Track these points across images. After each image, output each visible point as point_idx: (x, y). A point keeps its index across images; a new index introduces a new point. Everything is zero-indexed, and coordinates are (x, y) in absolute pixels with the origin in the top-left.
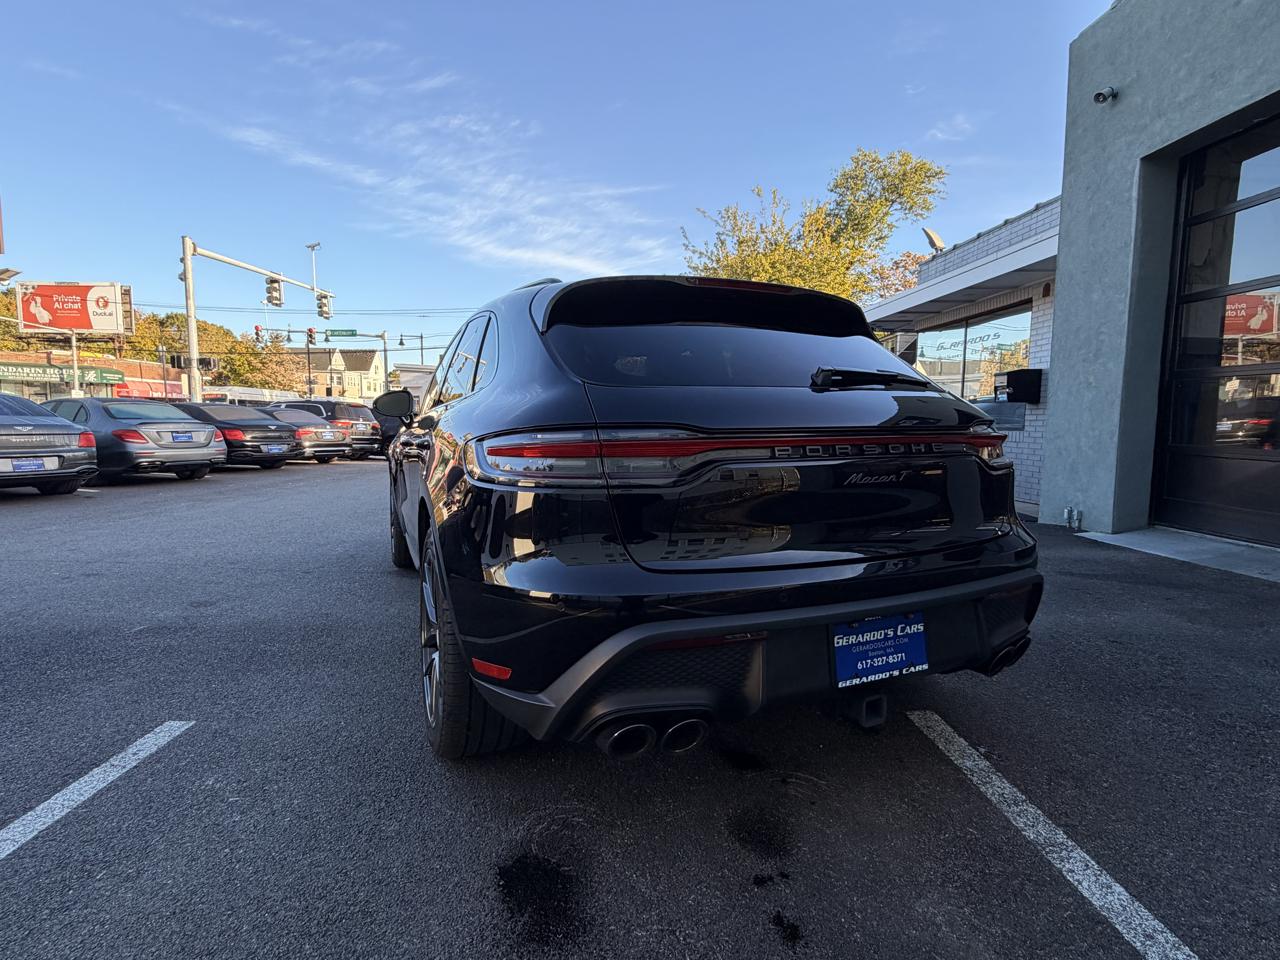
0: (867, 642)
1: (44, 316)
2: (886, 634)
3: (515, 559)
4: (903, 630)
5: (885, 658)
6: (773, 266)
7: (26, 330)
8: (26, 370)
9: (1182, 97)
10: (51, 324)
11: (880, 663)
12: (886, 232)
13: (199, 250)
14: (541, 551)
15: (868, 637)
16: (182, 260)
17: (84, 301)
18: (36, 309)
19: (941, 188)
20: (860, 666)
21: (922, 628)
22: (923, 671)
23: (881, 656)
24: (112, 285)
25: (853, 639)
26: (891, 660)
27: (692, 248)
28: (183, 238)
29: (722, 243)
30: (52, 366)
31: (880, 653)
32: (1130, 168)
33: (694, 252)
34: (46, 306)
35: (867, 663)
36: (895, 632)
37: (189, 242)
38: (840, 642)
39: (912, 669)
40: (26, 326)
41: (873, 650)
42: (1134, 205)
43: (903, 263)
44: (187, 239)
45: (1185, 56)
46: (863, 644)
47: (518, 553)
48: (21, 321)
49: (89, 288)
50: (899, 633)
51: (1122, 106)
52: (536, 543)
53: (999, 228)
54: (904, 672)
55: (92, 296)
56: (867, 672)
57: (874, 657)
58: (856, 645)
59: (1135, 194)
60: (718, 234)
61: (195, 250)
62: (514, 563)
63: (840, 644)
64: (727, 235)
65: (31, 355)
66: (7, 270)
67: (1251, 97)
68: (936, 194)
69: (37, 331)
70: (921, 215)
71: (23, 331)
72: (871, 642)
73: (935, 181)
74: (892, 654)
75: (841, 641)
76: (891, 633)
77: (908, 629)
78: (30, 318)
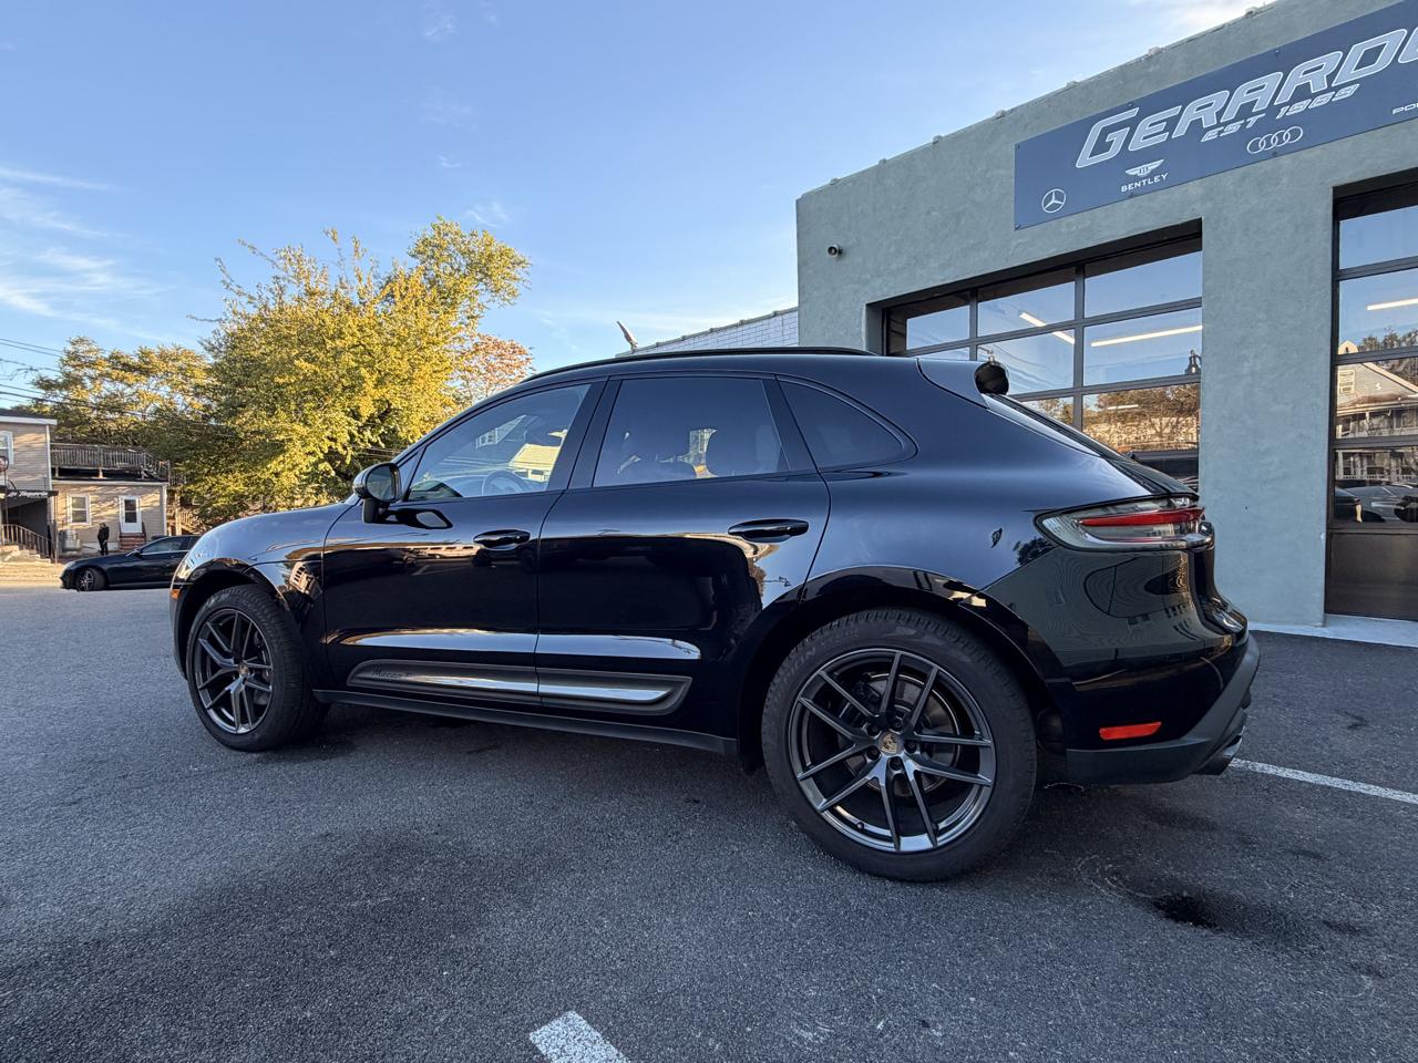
6: (361, 329)
9: (894, 266)
12: (477, 312)
19: (525, 277)
27: (236, 289)
32: (858, 309)
42: (864, 338)
43: (484, 346)
45: (894, 238)
51: (846, 260)
53: (705, 334)
59: (864, 329)
64: (289, 281)
67: (944, 280)
68: (521, 282)
70: (508, 300)
73: (519, 268)
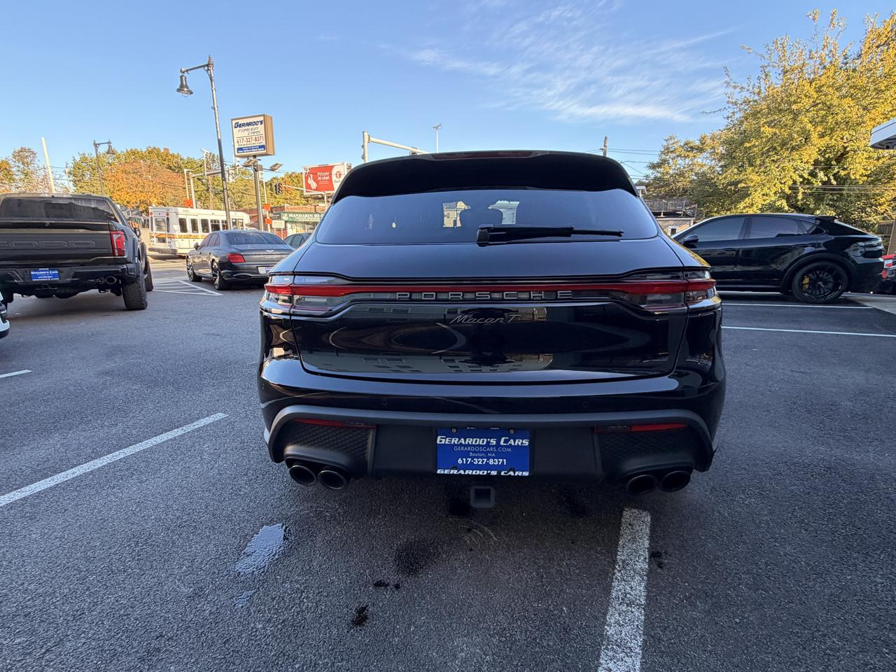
0: (468, 445)
1: (314, 185)
2: (488, 443)
3: (273, 358)
4: (506, 441)
5: (485, 460)
7: (307, 194)
8: (306, 215)
10: (317, 189)
11: (480, 463)
13: (372, 139)
14: (289, 355)
15: (470, 441)
16: (363, 146)
17: (330, 175)
18: (311, 181)
20: (460, 461)
21: (527, 443)
22: (522, 477)
23: (482, 458)
24: (343, 164)
25: (455, 441)
26: (491, 462)
28: (363, 132)
29: (766, 75)
30: (317, 213)
31: (480, 455)
33: (735, 87)
34: (315, 180)
35: (467, 461)
36: (498, 442)
37: (366, 134)
38: (441, 440)
39: (512, 473)
40: (307, 191)
41: (475, 452)
44: (365, 133)
46: (465, 446)
47: (275, 355)
48: (304, 189)
49: (332, 167)
50: (502, 443)
52: (285, 350)
54: (502, 473)
55: (334, 171)
56: (465, 467)
57: (475, 457)
58: (458, 445)
60: (763, 67)
61: (369, 140)
62: (274, 360)
63: (443, 442)
64: (772, 67)
65: (309, 208)
66: (277, 164)
69: (311, 193)
71: (305, 194)
72: (472, 445)
74: (493, 458)
75: (444, 440)
76: (493, 442)
77: (512, 442)
78: (308, 187)
